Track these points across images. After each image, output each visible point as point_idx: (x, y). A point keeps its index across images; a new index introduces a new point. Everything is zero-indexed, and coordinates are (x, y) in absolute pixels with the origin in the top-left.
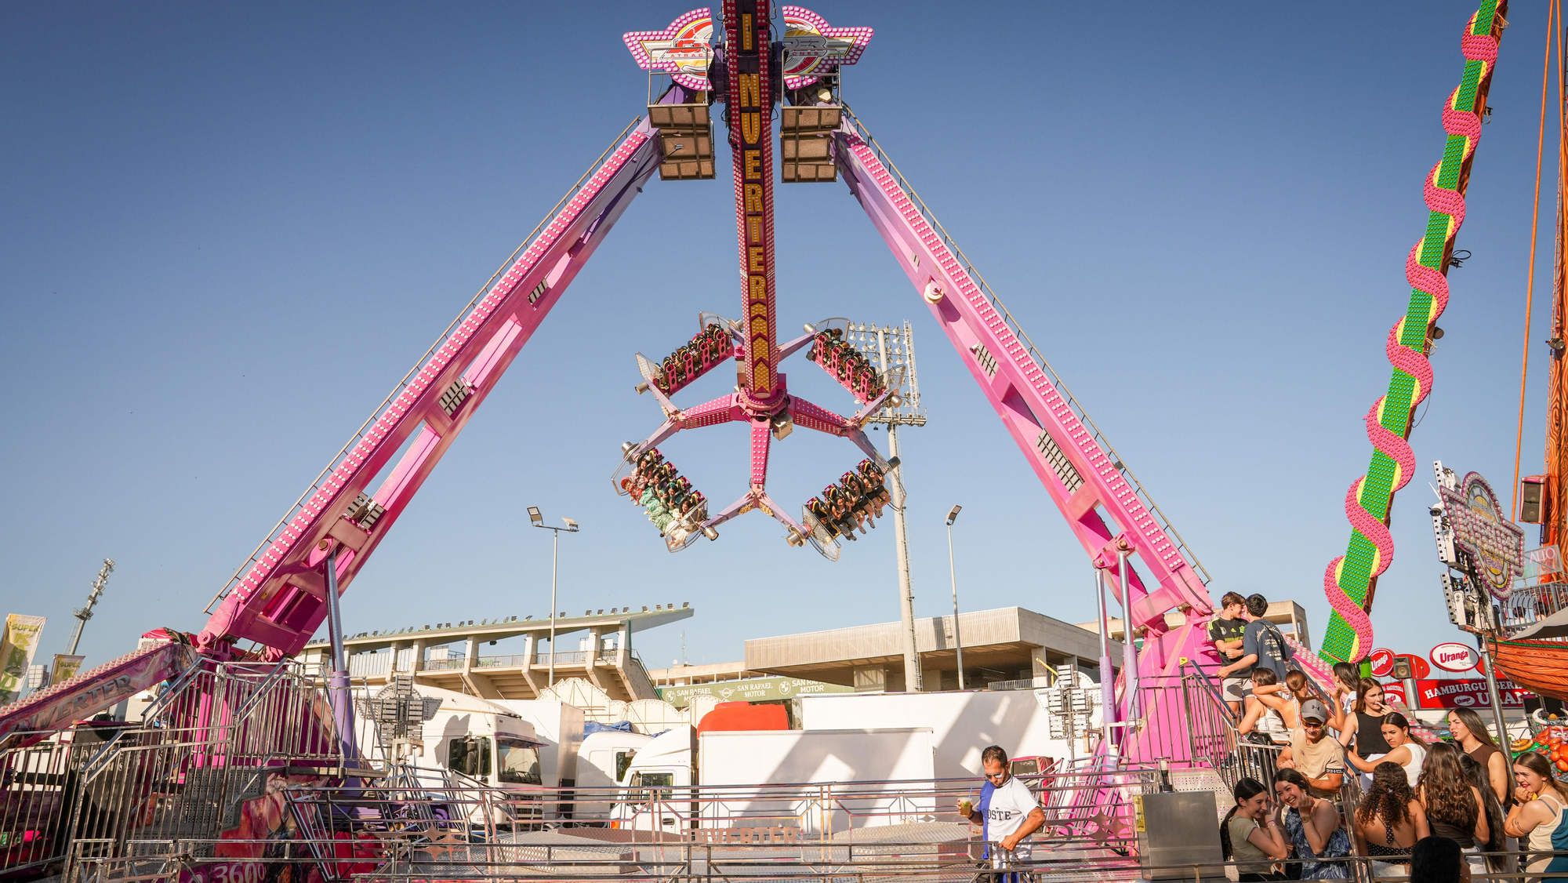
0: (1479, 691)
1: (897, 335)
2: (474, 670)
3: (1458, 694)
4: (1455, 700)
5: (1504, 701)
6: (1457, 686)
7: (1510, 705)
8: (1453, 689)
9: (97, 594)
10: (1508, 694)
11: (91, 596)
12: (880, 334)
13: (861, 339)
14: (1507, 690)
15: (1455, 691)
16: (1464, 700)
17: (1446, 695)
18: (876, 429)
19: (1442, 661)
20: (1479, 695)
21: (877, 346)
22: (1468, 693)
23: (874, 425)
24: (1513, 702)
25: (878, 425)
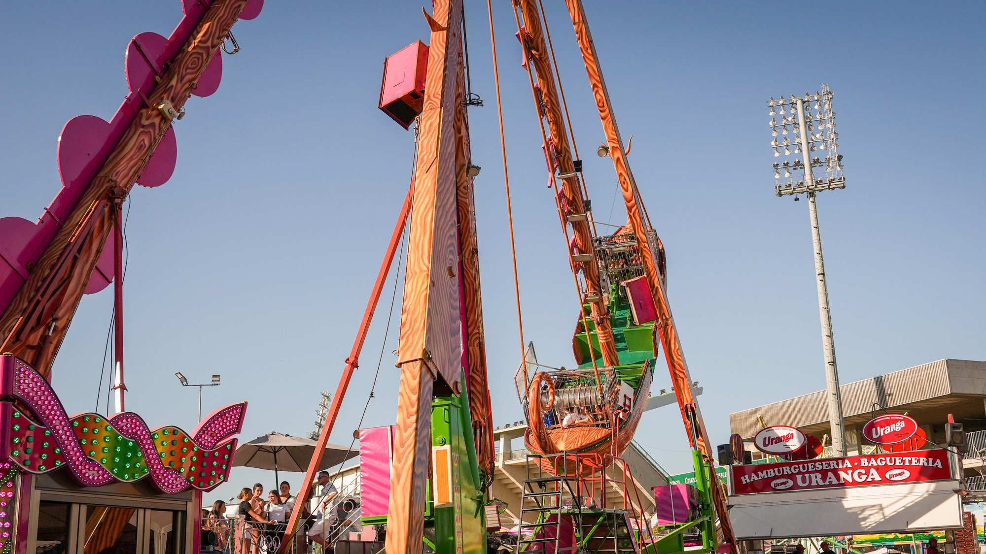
0: (800, 473)
1: (818, 100)
2: (507, 463)
3: (776, 477)
4: (772, 485)
5: (824, 481)
6: (776, 470)
7: (831, 485)
8: (771, 473)
9: (321, 420)
10: (830, 474)
11: (316, 422)
12: (799, 103)
13: (782, 113)
14: (830, 470)
15: (773, 475)
16: (782, 484)
17: (763, 479)
18: (797, 199)
19: (765, 445)
20: (799, 477)
21: (795, 116)
22: (789, 476)
23: (794, 196)
24: (835, 482)
25: (799, 196)
